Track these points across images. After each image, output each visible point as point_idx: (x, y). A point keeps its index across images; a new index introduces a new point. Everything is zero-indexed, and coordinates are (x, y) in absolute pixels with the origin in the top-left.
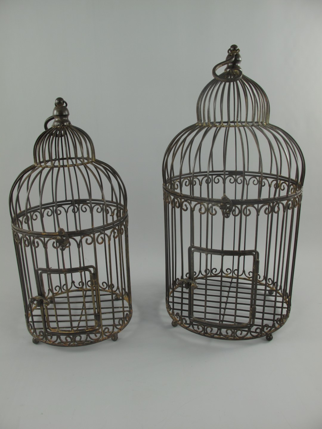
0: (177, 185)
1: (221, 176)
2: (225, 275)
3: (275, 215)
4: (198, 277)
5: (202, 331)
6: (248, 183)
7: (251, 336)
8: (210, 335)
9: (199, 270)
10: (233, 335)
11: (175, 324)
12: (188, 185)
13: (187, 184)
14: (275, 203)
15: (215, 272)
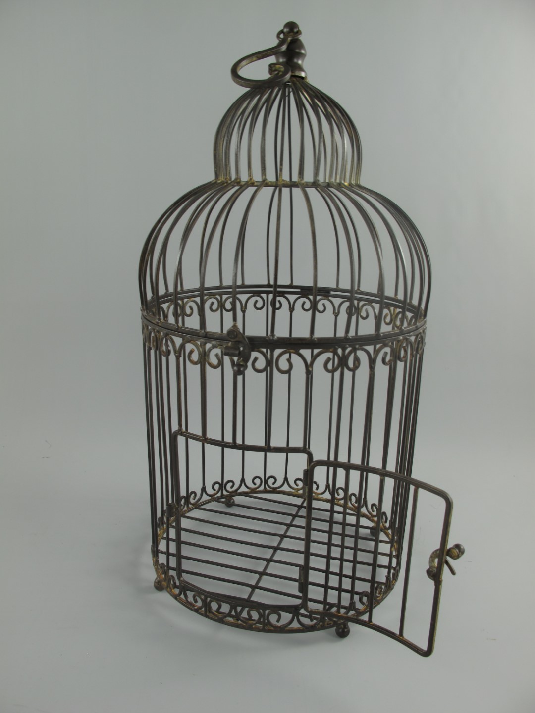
0: (191, 308)
1: (286, 295)
2: (293, 491)
3: (348, 375)
4: (239, 491)
5: (201, 608)
6: (336, 311)
7: (299, 626)
8: (216, 616)
9: (240, 477)
10: (262, 620)
11: (159, 586)
12: (217, 310)
13: (215, 307)
14: (347, 348)
15: (274, 483)
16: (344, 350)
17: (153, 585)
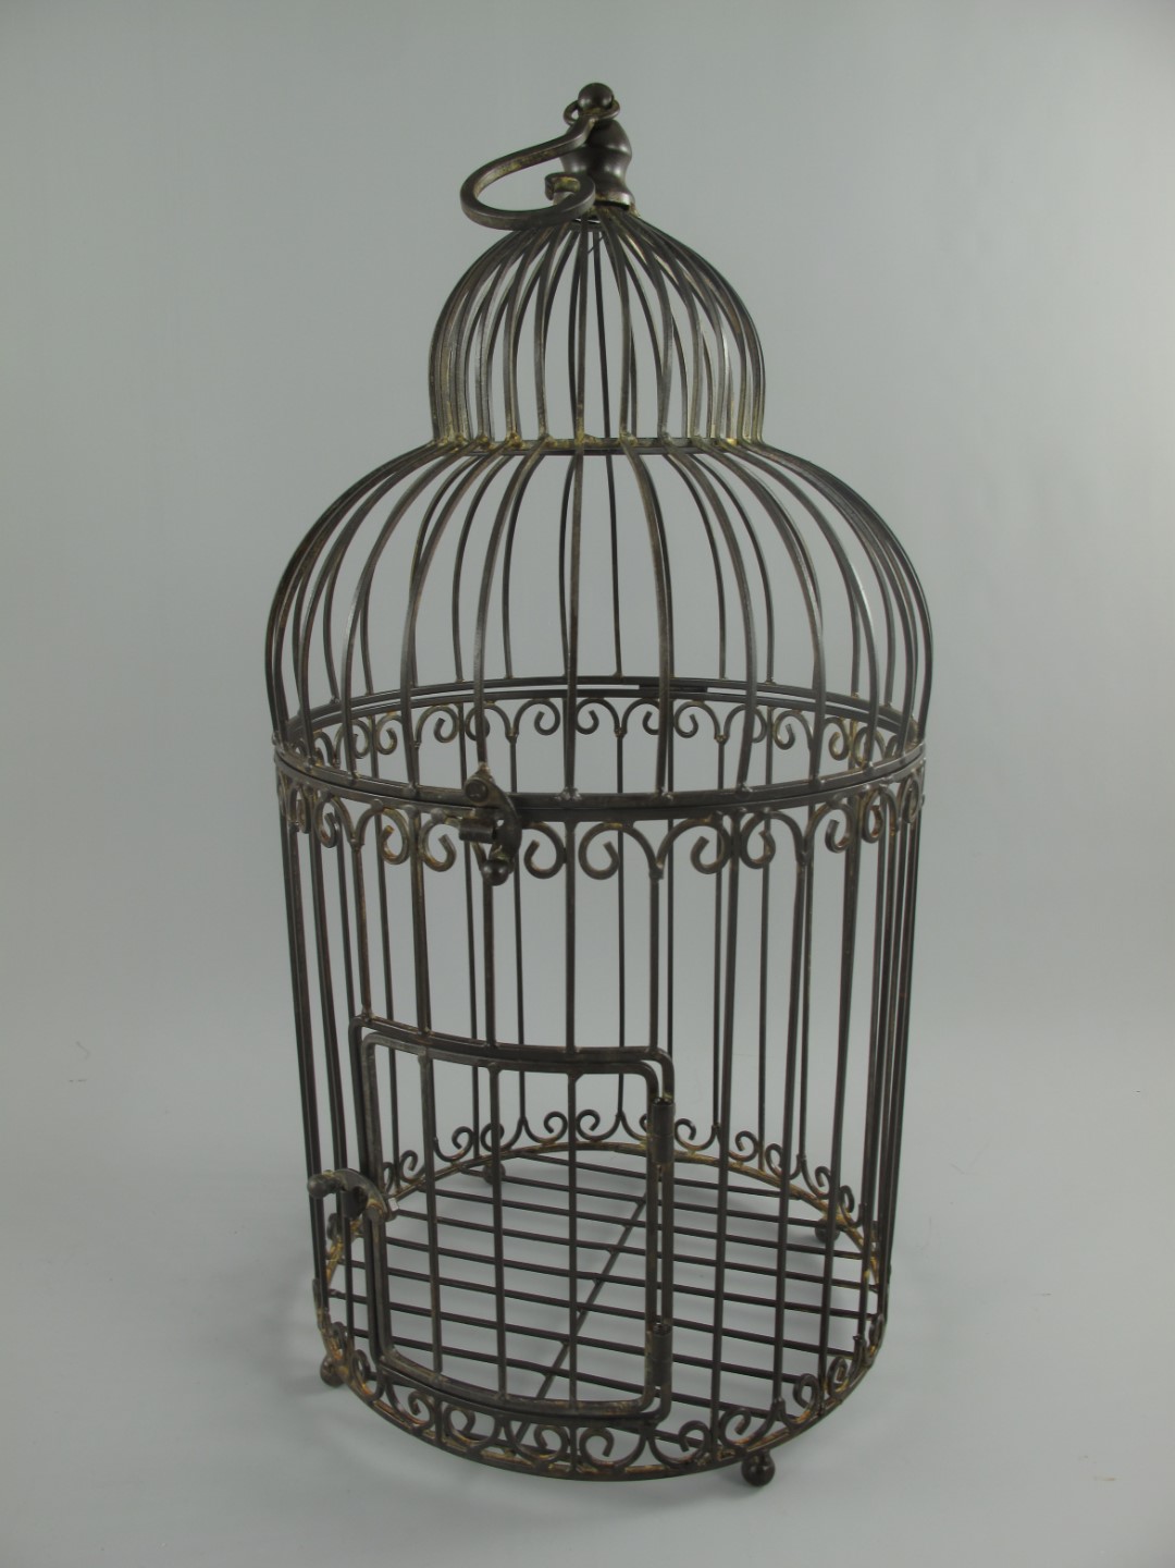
0: (392, 735)
1: (606, 699)
2: (637, 1142)
4: (514, 1147)
5: (427, 1425)
6: (722, 733)
7: (657, 1462)
8: (463, 1444)
9: (517, 1116)
10: (569, 1451)
11: (331, 1377)
12: (451, 737)
13: (446, 730)
14: (743, 815)
15: (593, 1127)
16: (736, 819)
17: (317, 1372)
